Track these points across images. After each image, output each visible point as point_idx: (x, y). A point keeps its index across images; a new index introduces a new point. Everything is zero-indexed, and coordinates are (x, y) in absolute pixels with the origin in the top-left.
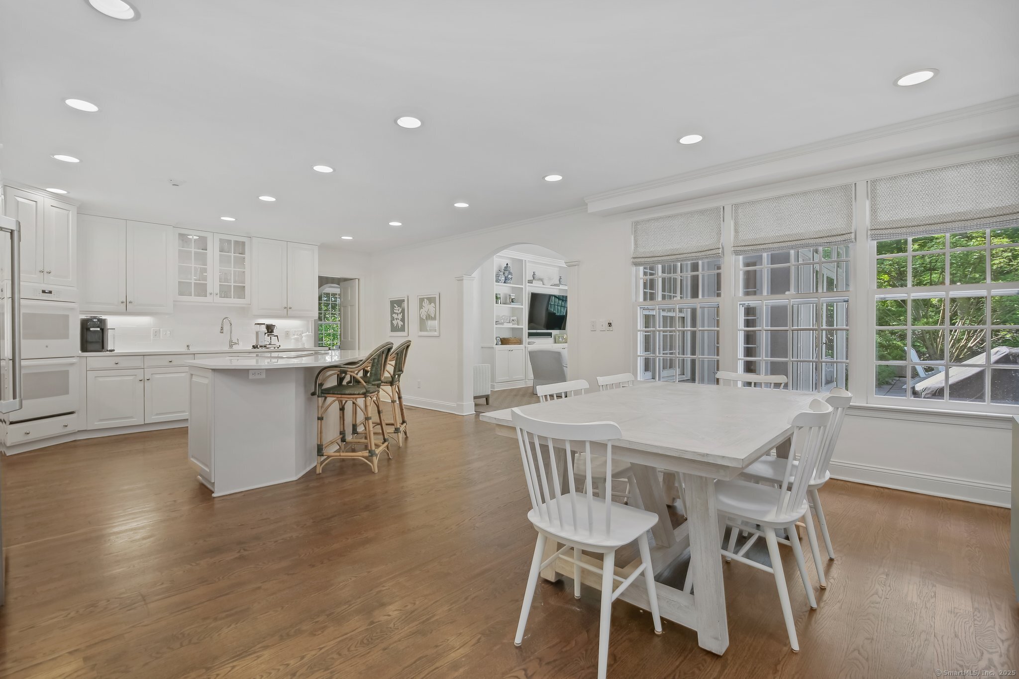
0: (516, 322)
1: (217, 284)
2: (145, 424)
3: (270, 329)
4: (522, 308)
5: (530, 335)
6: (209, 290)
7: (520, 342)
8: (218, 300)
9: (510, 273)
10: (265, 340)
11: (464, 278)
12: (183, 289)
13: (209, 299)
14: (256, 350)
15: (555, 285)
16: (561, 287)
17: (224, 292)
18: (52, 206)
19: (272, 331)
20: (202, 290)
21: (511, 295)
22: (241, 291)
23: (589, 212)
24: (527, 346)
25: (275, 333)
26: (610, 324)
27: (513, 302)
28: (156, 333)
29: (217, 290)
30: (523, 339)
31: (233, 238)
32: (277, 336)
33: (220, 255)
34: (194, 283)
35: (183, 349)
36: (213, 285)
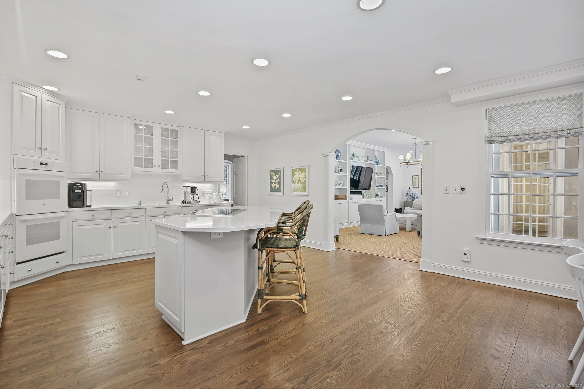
0: (342, 185)
1: (159, 159)
2: (113, 259)
3: (193, 190)
4: (347, 176)
5: (352, 193)
6: (154, 163)
7: (345, 198)
8: (160, 170)
9: (339, 153)
10: (190, 197)
11: (329, 155)
12: (137, 162)
13: (154, 169)
14: (184, 205)
15: (364, 161)
16: (369, 162)
17: (164, 165)
18: (47, 100)
19: (195, 192)
20: (149, 163)
21: (340, 167)
22: (174, 164)
23: (451, 102)
24: (350, 200)
25: (197, 193)
26: (463, 189)
27: (341, 172)
28: (119, 193)
29: (159, 163)
30: (347, 196)
31: (170, 128)
32: (198, 195)
33: (162, 139)
34: (144, 158)
35: (137, 205)
36: (157, 160)
